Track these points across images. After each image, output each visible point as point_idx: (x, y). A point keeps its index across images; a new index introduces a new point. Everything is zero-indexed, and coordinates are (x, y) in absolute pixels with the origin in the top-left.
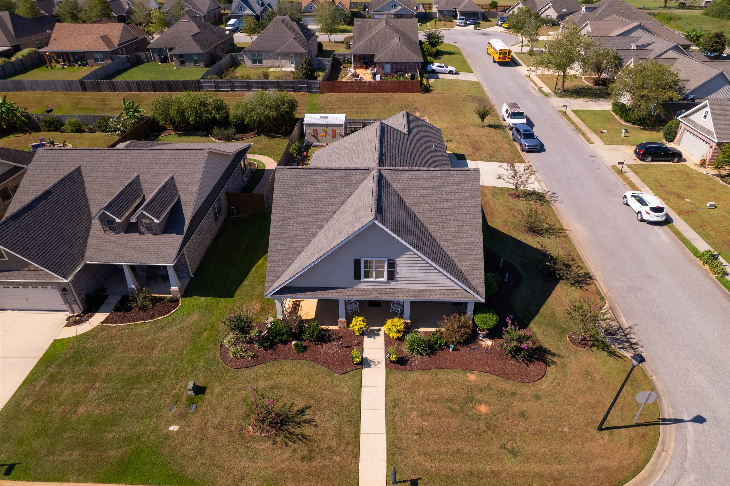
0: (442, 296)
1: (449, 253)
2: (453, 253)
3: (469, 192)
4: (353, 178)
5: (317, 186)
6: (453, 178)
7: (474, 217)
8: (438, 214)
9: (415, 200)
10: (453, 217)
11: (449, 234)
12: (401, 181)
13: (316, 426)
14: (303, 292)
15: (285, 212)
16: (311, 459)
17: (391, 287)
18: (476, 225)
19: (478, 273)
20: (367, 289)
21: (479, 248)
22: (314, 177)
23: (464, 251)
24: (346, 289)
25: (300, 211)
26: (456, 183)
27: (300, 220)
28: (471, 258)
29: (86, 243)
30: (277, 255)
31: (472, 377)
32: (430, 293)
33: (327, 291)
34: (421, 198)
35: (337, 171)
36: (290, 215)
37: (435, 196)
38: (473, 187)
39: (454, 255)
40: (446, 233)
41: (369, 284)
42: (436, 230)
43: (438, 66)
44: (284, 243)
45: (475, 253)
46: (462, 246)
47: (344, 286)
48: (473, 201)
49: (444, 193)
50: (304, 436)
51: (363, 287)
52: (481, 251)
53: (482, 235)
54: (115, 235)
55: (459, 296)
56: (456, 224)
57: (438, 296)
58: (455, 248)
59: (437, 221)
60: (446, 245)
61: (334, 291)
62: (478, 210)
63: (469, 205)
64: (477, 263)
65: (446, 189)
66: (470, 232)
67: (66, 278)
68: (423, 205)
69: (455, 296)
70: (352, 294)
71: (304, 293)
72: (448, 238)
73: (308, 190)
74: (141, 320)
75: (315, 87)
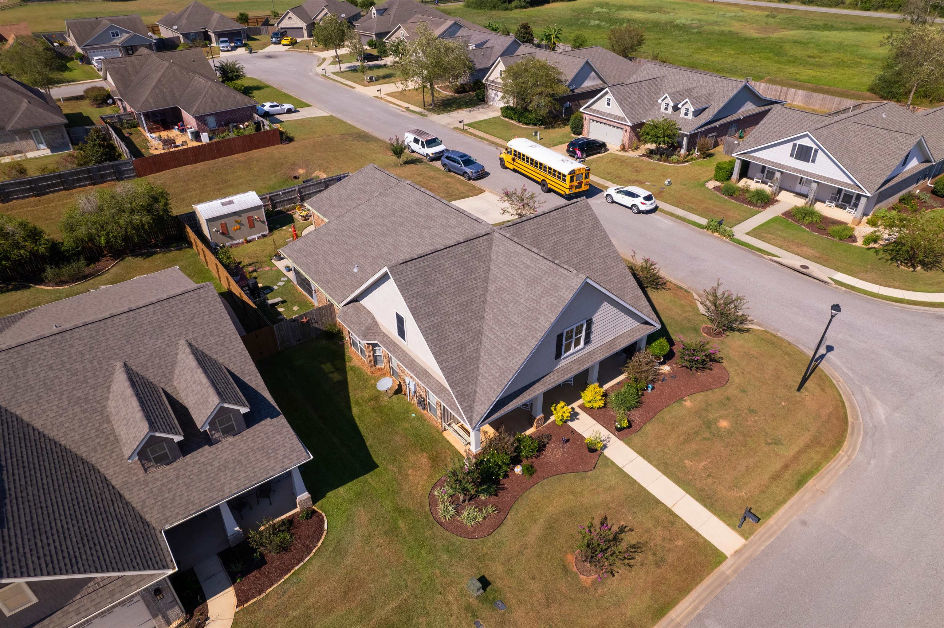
0: (629, 338)
3: (590, 224)
4: (480, 248)
5: (448, 272)
6: (570, 215)
7: (608, 248)
8: (579, 257)
9: (552, 251)
10: (592, 255)
11: (599, 273)
12: (528, 235)
13: (631, 530)
14: (509, 403)
15: (432, 319)
16: (663, 560)
17: (585, 352)
18: (614, 255)
19: (642, 302)
20: (565, 366)
21: (629, 278)
22: (437, 263)
23: (620, 285)
24: (547, 376)
25: (447, 310)
26: (575, 219)
27: (454, 321)
28: (628, 290)
30: (456, 374)
31: (688, 403)
32: (618, 341)
33: (532, 388)
34: (555, 247)
35: (457, 246)
36: (439, 320)
37: (566, 239)
38: (590, 218)
40: (596, 275)
41: (569, 358)
43: (271, 106)
44: (454, 357)
45: (629, 284)
46: (616, 281)
47: (544, 374)
48: (598, 232)
50: (634, 546)
51: (562, 365)
52: (632, 280)
54: (168, 467)
55: (641, 332)
56: (599, 261)
57: (626, 340)
61: (538, 384)
62: (607, 240)
63: (598, 238)
64: (636, 293)
65: (570, 228)
66: (613, 264)
70: (556, 378)
71: (511, 403)
73: (441, 281)
74: (297, 564)
75: (127, 170)
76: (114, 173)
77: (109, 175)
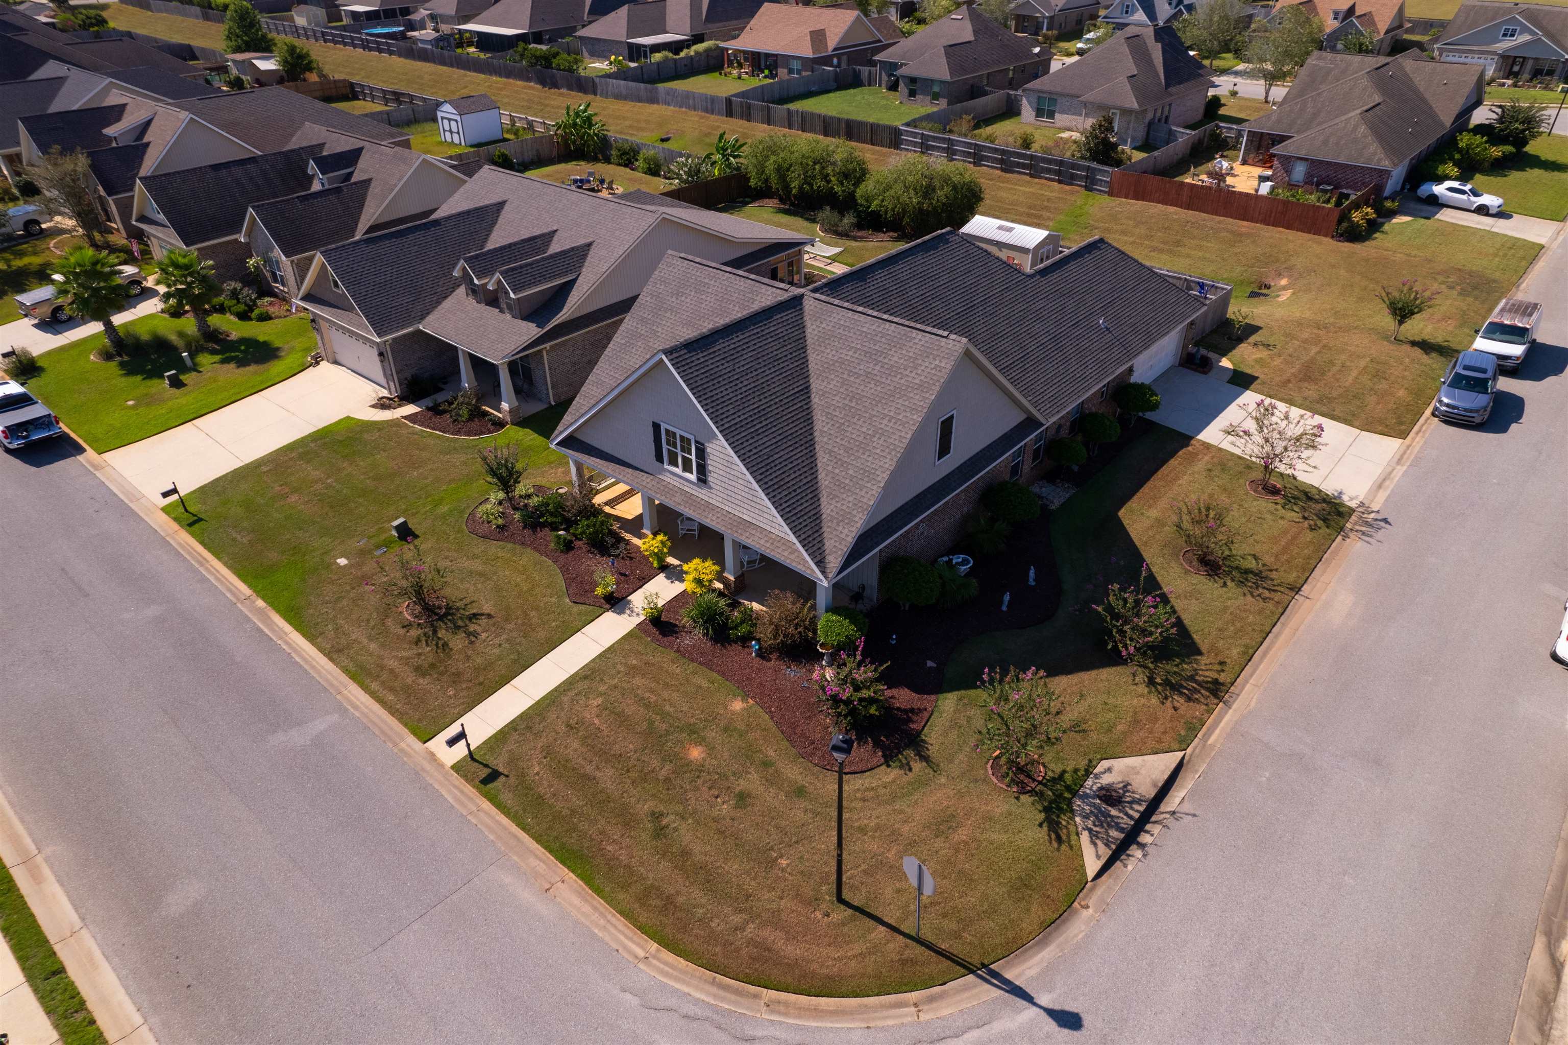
0: (768, 545)
1: (821, 476)
2: (829, 478)
3: (922, 378)
4: (758, 298)
5: (703, 297)
6: (911, 344)
7: (900, 428)
8: (847, 402)
9: (826, 366)
10: (867, 415)
11: (843, 442)
12: (824, 325)
13: (471, 643)
14: (592, 456)
15: (639, 326)
16: (423, 675)
17: (700, 496)
18: (896, 443)
19: (846, 531)
20: (671, 487)
21: (875, 487)
22: (706, 281)
23: (847, 481)
24: (646, 475)
25: (660, 329)
26: (911, 354)
27: (651, 344)
28: (851, 499)
29: (439, 303)
30: (595, 388)
31: (738, 705)
32: (753, 532)
33: (622, 468)
34: (837, 364)
35: (743, 279)
36: (642, 332)
37: (862, 367)
38: (933, 371)
39: (827, 482)
40: (838, 440)
41: (675, 478)
42: (825, 429)
43: (1451, 189)
44: (612, 373)
45: (863, 493)
46: (851, 472)
47: (645, 469)
48: (917, 397)
49: (878, 368)
50: (445, 645)
51: (669, 480)
52: (874, 492)
53: (894, 464)
54: (475, 304)
55: (792, 557)
56: (864, 430)
58: (837, 471)
59: (837, 413)
60: (825, 460)
62: (915, 417)
63: (906, 403)
64: (855, 512)
65: (886, 361)
66: (878, 451)
67: (379, 335)
68: (833, 376)
69: (786, 554)
71: (594, 459)
72: (836, 449)
73: (688, 300)
74: (440, 431)
75: (1102, 181)
76: (1087, 177)
77: (1080, 178)
